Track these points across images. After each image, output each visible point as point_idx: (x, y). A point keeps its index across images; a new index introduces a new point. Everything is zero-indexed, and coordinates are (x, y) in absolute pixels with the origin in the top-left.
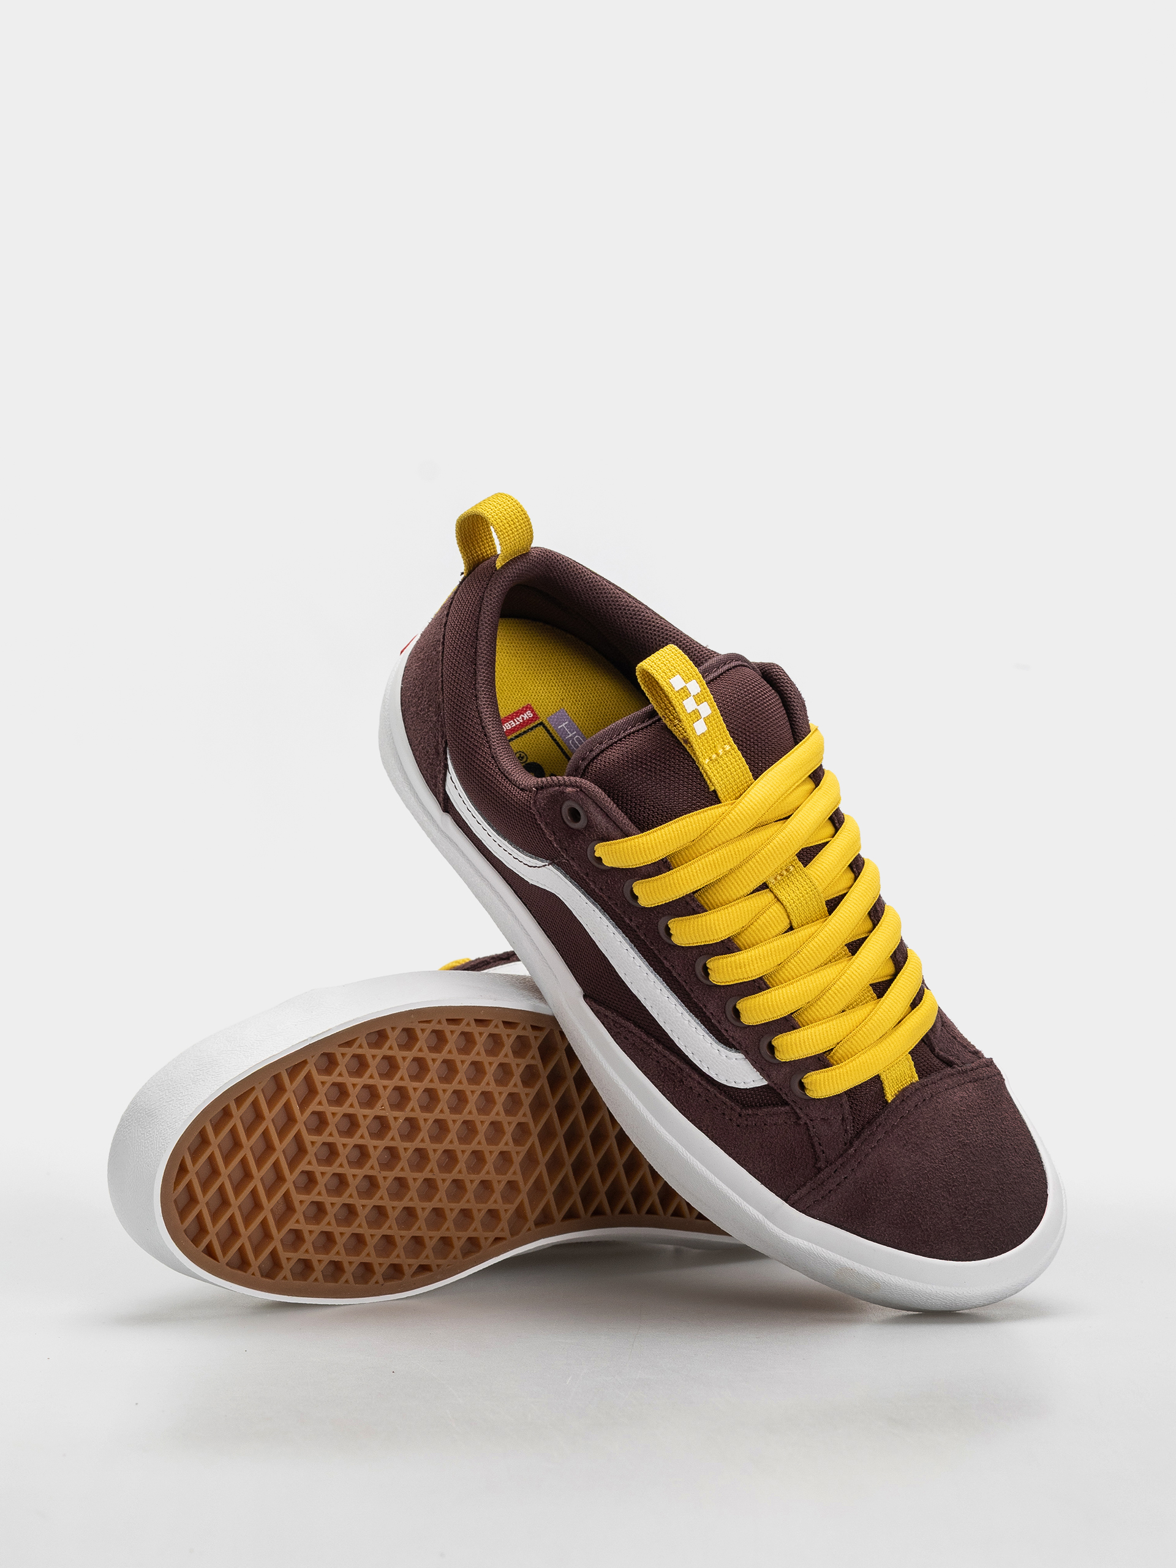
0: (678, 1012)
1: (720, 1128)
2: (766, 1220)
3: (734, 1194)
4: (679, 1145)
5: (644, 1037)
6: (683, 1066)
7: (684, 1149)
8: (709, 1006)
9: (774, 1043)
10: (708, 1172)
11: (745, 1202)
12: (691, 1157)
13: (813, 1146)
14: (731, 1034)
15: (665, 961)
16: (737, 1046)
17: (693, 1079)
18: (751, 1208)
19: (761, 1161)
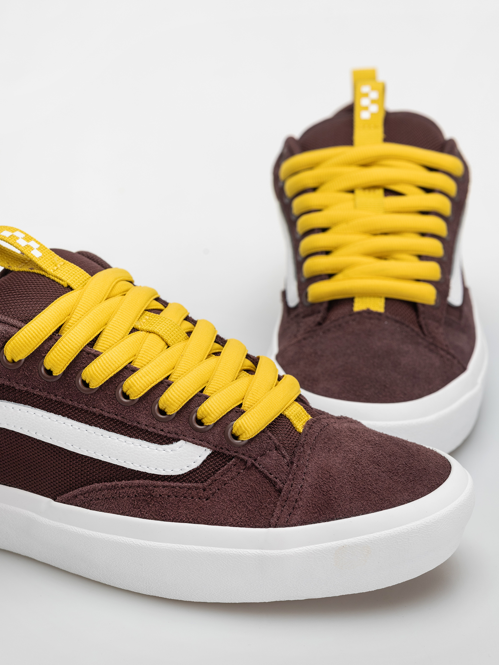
0: (122, 442)
1: (196, 510)
2: (263, 551)
3: (231, 549)
4: (173, 544)
5: (108, 484)
6: (147, 482)
7: (179, 545)
8: (140, 419)
9: (199, 416)
10: (203, 547)
11: (241, 550)
12: (187, 546)
13: (266, 477)
14: (166, 430)
15: (94, 410)
16: (176, 437)
17: (158, 487)
18: (248, 550)
19: (237, 512)
